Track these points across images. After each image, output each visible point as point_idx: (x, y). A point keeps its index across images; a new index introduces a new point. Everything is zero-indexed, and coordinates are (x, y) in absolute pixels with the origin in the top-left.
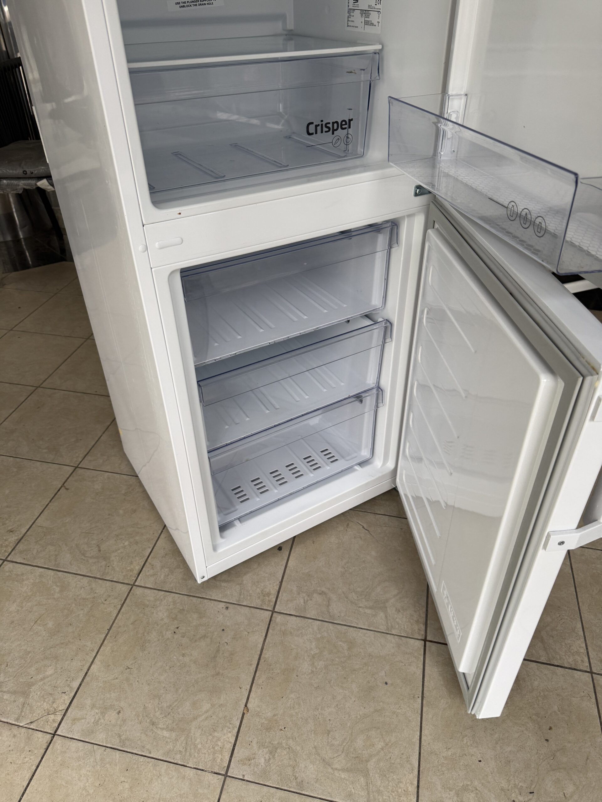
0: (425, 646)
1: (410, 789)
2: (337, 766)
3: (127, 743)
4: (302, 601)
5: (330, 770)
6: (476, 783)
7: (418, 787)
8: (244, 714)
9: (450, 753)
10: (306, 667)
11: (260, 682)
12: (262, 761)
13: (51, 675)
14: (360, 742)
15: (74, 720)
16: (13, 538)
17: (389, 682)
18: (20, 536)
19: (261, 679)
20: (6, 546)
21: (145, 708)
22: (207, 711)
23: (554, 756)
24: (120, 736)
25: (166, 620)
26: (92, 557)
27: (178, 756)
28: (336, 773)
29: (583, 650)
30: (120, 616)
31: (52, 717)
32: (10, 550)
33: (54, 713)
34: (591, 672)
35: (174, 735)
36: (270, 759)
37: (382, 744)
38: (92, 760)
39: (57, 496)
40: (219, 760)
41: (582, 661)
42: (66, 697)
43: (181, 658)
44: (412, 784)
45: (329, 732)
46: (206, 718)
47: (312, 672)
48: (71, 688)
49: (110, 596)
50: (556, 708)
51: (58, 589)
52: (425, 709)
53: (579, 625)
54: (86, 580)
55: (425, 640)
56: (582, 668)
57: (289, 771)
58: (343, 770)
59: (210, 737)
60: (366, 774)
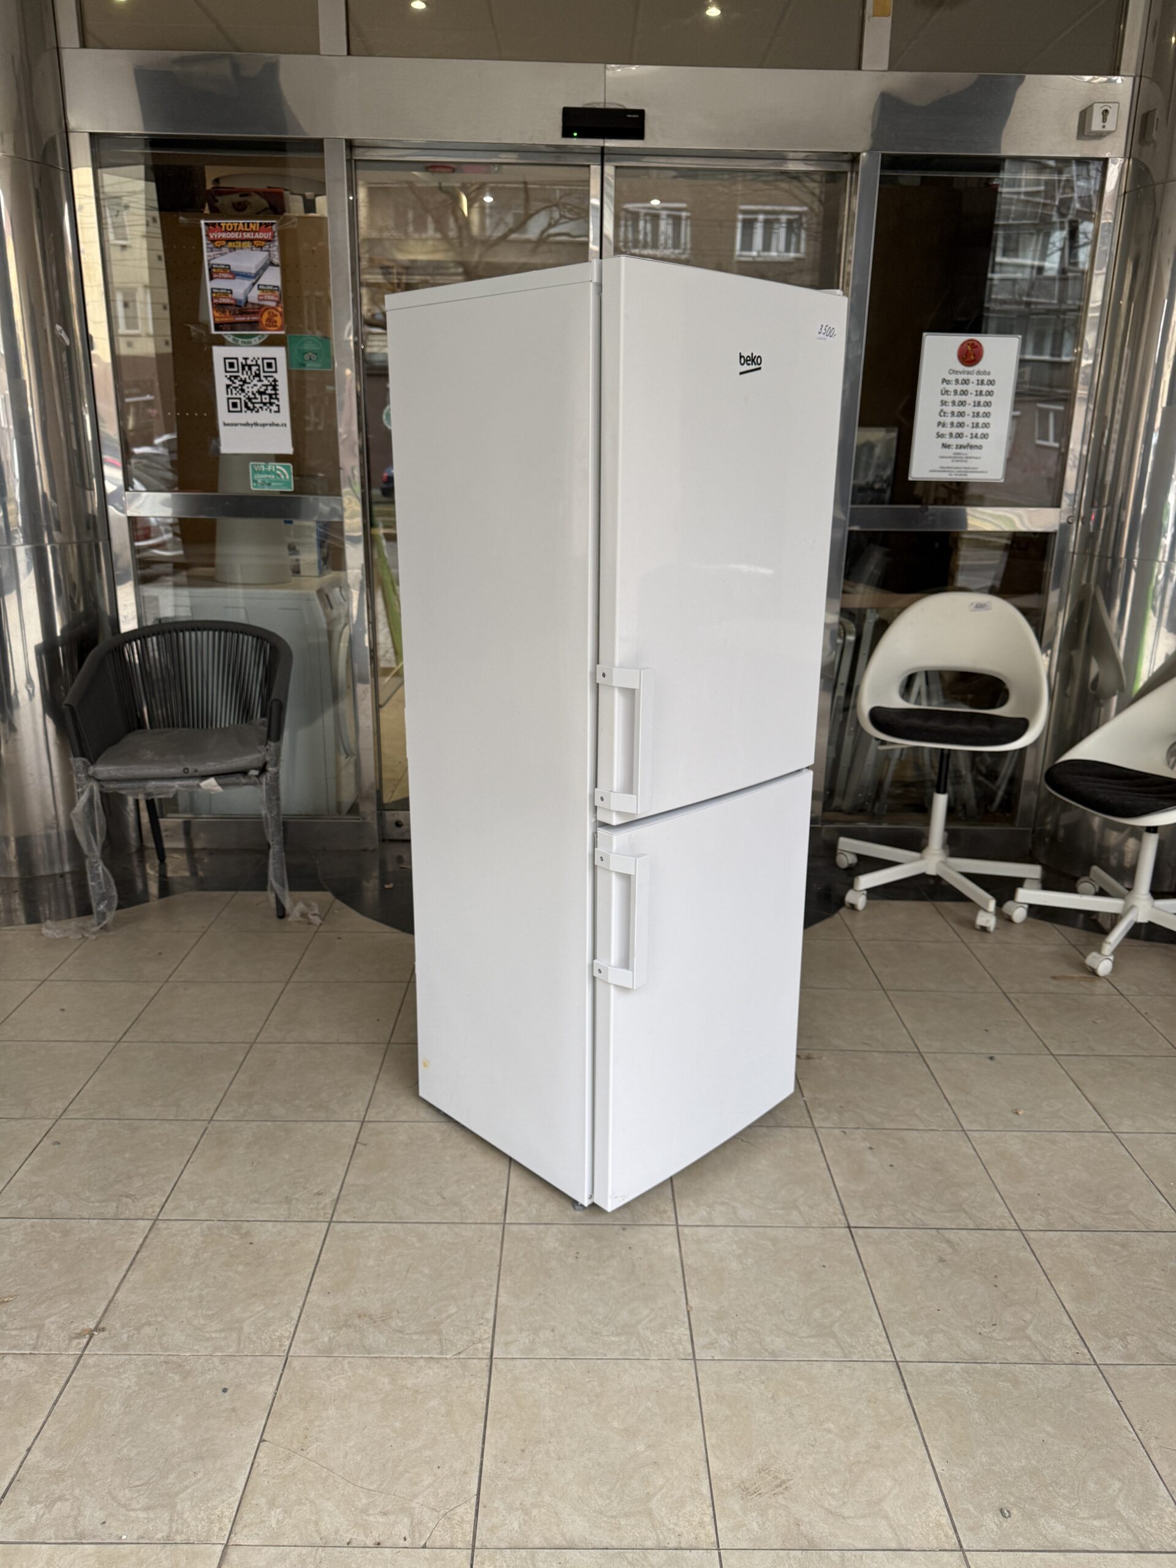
0: (851, 1232)
1: (880, 1340)
2: (803, 1335)
3: (577, 1352)
4: (705, 1213)
5: (797, 1339)
6: (941, 1326)
7: (888, 1337)
8: (688, 1312)
9: (908, 1309)
10: (734, 1265)
11: (693, 1284)
12: (726, 1343)
13: (456, 1313)
14: (817, 1314)
15: (506, 1344)
16: (327, 1200)
17: (826, 1265)
18: (335, 1197)
19: (692, 1281)
20: (323, 1209)
21: (579, 1322)
22: (648, 1316)
23: (1006, 1297)
24: (565, 1348)
25: (560, 1249)
26: (438, 1205)
27: (637, 1353)
28: (804, 1340)
29: (1007, 1214)
30: (504, 1253)
31: (480, 1346)
32: (331, 1212)
33: (480, 1341)
34: (1021, 1230)
35: (623, 1338)
36: (733, 1341)
37: (838, 1313)
38: (546, 1371)
39: (355, 1153)
40: (681, 1350)
41: (1009, 1223)
42: (486, 1328)
43: (596, 1277)
44: (880, 1336)
45: (783, 1312)
46: (650, 1321)
47: (744, 1269)
48: (487, 1320)
49: (482, 1237)
50: (996, 1261)
51: (415, 1240)
52: (871, 1280)
53: (997, 1195)
54: (445, 1228)
55: (849, 1227)
56: (1010, 1228)
57: (757, 1346)
58: (810, 1337)
59: (663, 1334)
60: (834, 1336)
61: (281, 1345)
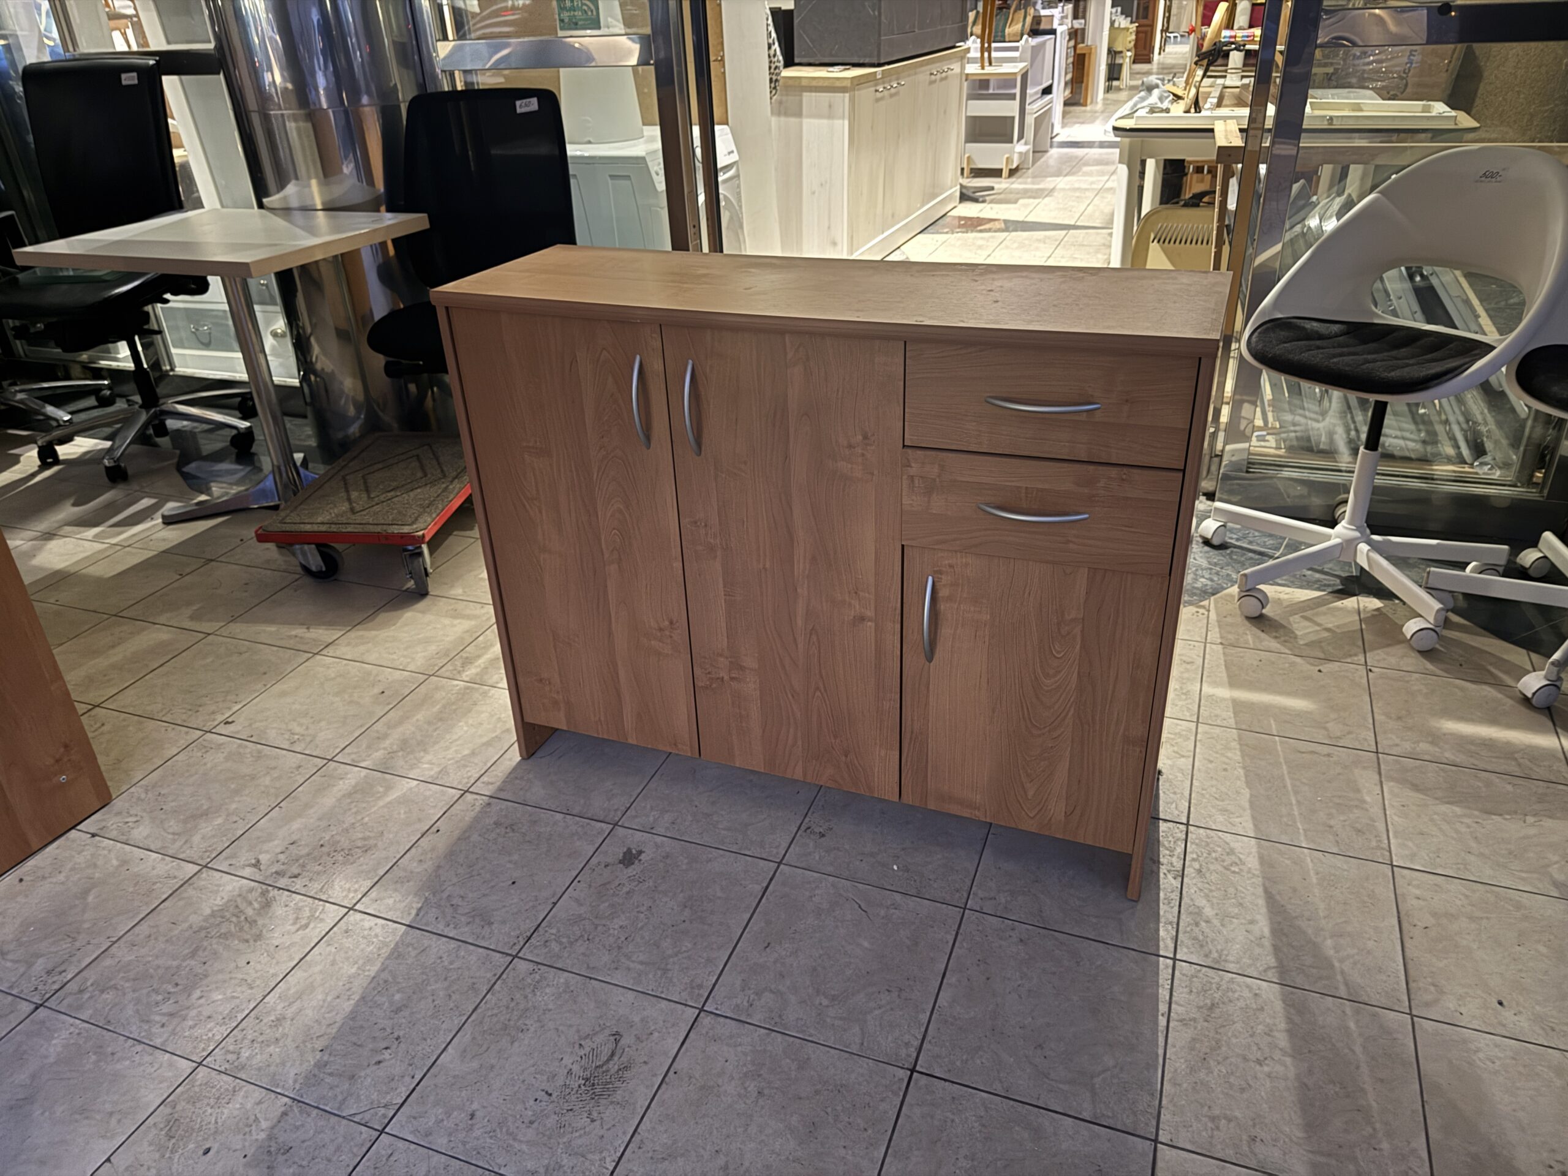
61: (204, 1050)
